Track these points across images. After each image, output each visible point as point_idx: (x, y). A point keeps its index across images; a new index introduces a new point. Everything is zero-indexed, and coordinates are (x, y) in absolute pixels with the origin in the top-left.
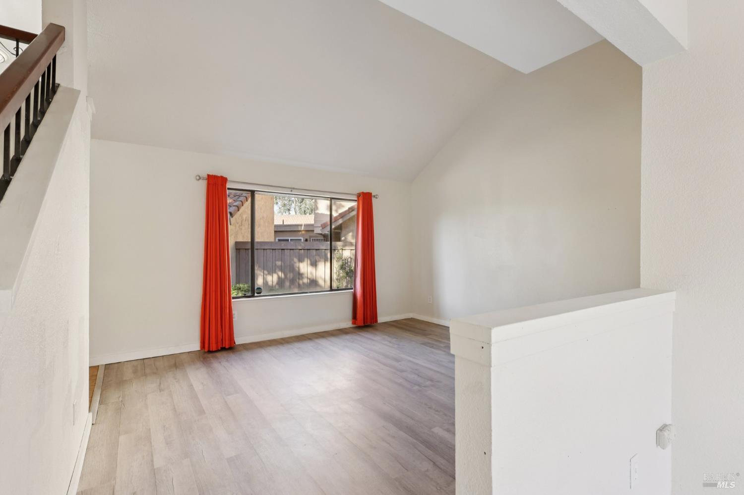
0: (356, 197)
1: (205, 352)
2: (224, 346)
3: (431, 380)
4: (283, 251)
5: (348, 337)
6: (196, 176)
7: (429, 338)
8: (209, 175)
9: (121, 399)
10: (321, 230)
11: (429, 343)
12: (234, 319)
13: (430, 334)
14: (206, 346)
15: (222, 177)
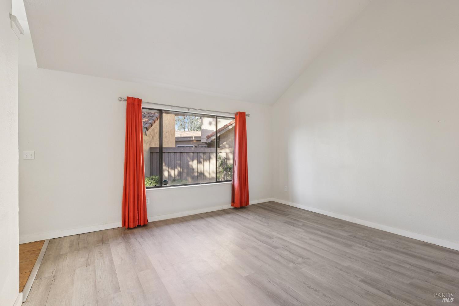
0: (234, 115)
1: (126, 229)
2: (139, 224)
3: (302, 257)
4: (181, 153)
5: (229, 216)
6: (119, 98)
7: (288, 217)
8: (128, 97)
9: (54, 274)
10: (206, 140)
11: (290, 222)
12: (147, 204)
13: (289, 215)
14: (127, 224)
15: (138, 99)
